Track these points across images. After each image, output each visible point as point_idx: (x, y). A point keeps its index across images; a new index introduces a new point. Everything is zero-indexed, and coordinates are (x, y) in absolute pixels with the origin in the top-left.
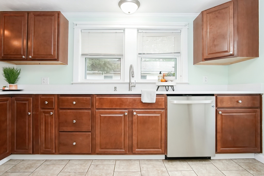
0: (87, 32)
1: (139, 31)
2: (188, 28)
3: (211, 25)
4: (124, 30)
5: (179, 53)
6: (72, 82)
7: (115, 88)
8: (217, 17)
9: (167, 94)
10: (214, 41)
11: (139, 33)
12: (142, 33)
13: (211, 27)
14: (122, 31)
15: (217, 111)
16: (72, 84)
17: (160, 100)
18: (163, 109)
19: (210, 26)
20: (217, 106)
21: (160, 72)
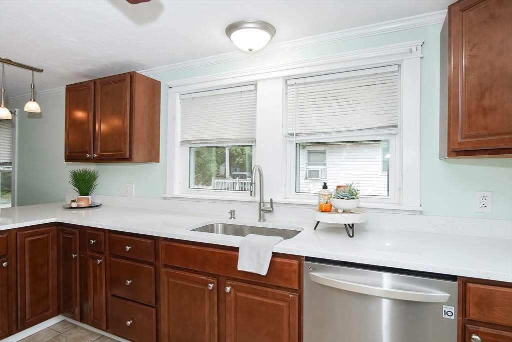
0: (190, 97)
1: (289, 82)
2: (422, 56)
3: (475, 45)
4: (256, 85)
5: (396, 126)
6: (165, 196)
7: (232, 213)
8: (493, 16)
9: (306, 257)
10: (482, 96)
11: (289, 88)
12: (295, 87)
13: (474, 52)
14: (253, 87)
15: (467, 332)
16: (165, 198)
17: (286, 268)
18: (293, 290)
19: (471, 50)
20: (467, 315)
21: (325, 184)
